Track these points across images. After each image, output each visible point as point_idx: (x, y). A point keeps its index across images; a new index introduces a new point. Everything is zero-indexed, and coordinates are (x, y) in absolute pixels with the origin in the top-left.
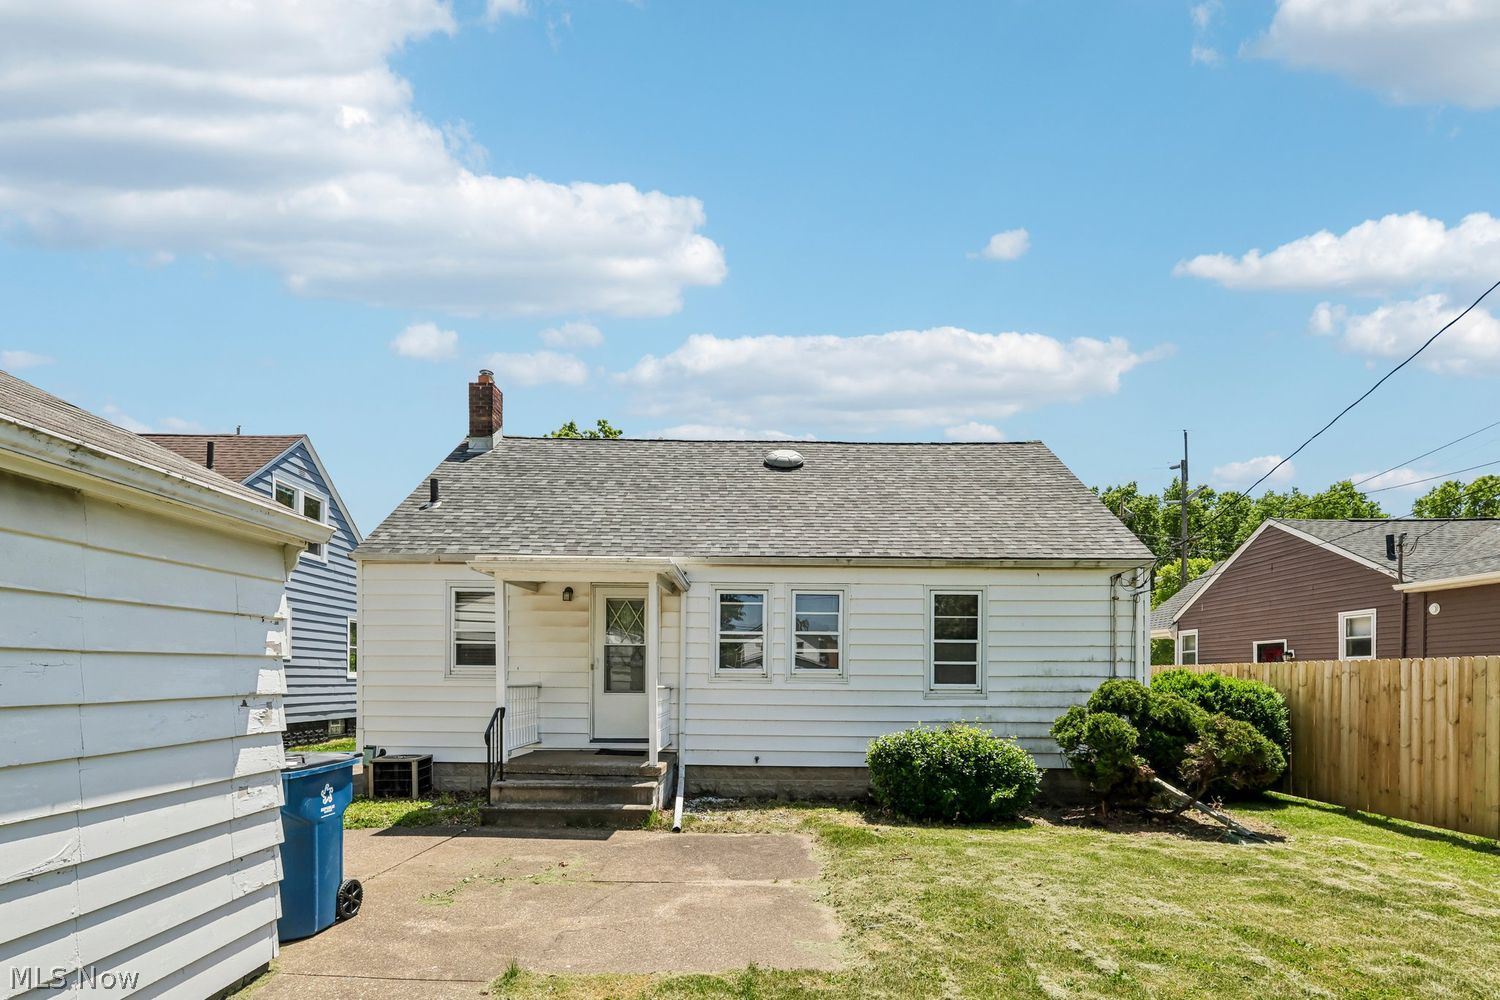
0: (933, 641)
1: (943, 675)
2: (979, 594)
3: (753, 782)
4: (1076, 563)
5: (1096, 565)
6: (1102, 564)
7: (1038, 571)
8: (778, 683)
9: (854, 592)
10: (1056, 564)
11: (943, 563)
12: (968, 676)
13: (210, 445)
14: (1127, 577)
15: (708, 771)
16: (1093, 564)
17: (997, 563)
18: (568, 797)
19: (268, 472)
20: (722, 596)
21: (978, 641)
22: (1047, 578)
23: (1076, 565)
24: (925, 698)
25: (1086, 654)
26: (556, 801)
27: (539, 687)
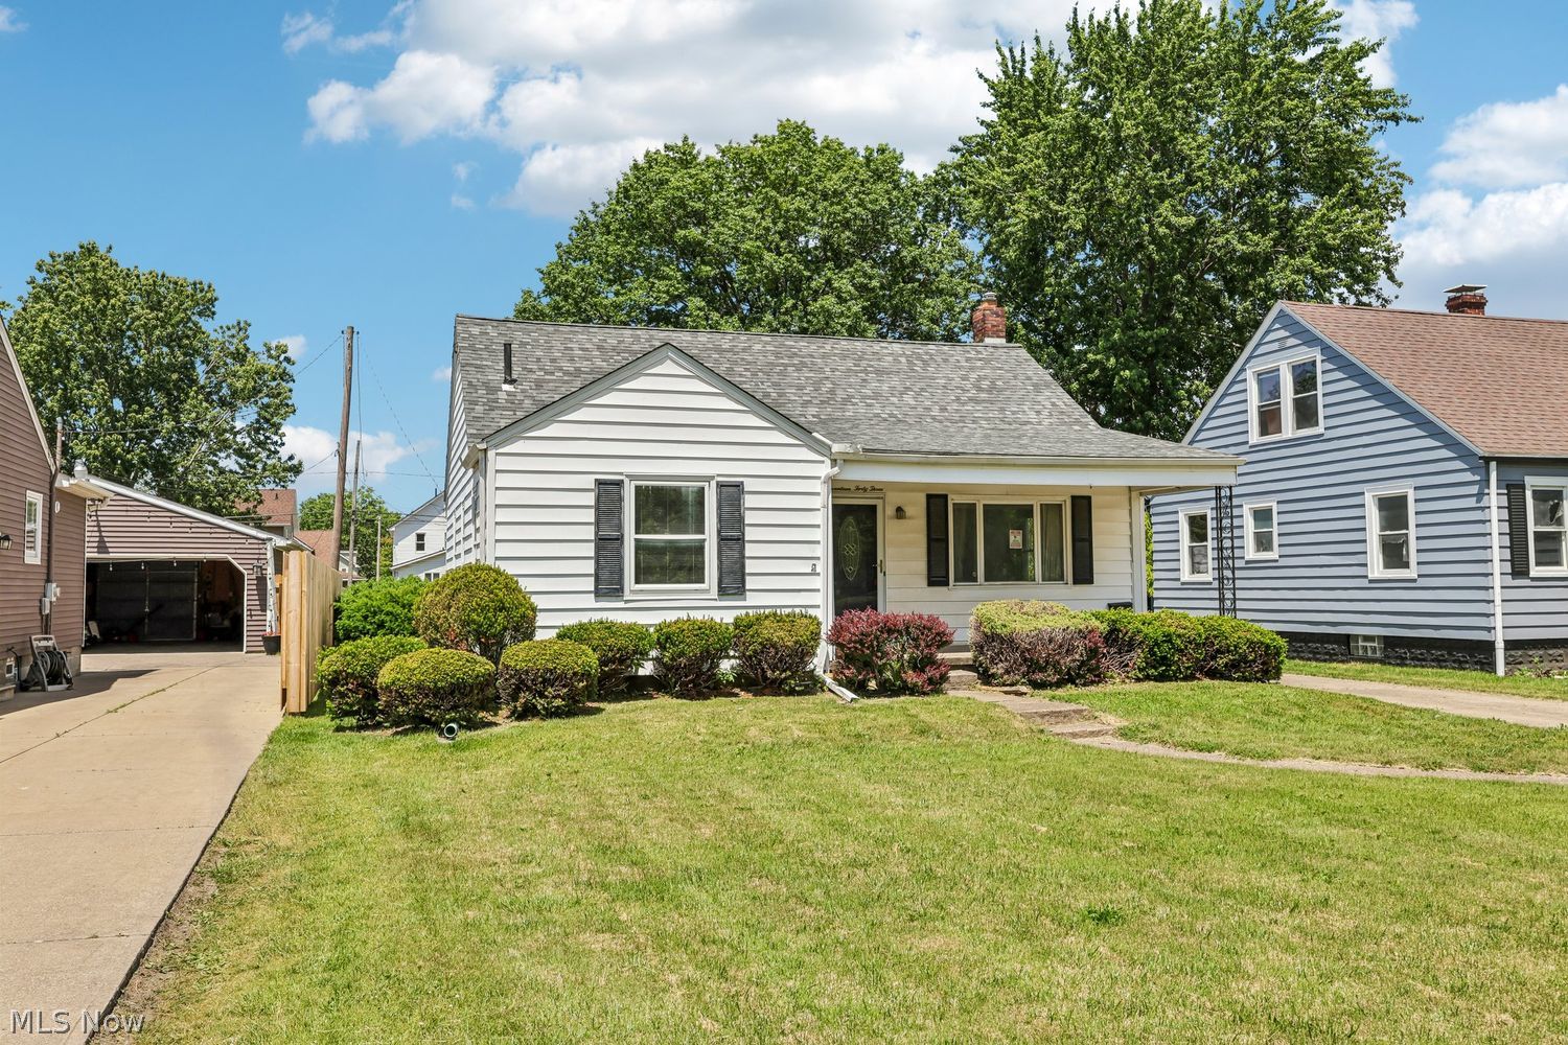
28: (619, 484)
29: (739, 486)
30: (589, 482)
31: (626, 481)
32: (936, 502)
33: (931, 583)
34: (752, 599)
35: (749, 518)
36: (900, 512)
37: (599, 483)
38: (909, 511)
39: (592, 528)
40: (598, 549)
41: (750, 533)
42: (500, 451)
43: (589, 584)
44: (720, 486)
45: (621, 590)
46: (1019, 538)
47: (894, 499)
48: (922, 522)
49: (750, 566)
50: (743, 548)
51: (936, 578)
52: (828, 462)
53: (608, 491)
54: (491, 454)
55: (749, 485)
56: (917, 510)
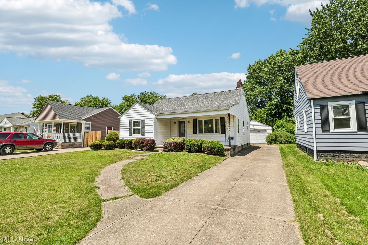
28: (131, 121)
29: (144, 120)
30: (128, 121)
31: (132, 120)
32: (195, 120)
33: (194, 134)
34: (146, 136)
35: (145, 125)
36: (189, 122)
37: (130, 121)
38: (190, 122)
39: (129, 127)
40: (129, 129)
41: (145, 127)
42: (121, 118)
43: (128, 134)
44: (142, 120)
45: (132, 135)
46: (211, 126)
47: (188, 120)
48: (192, 124)
49: (145, 132)
50: (144, 129)
51: (195, 133)
52: (155, 116)
53: (130, 122)
54: (120, 118)
55: (145, 120)
56: (192, 121)
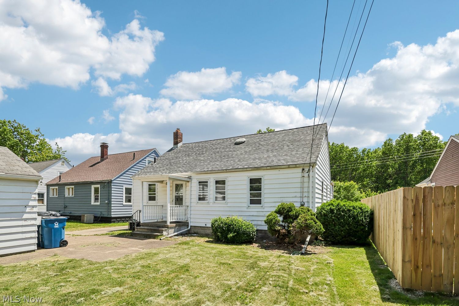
0: (249, 192)
1: (252, 202)
2: (262, 177)
3: (206, 231)
4: (289, 166)
5: (296, 166)
6: (297, 166)
7: (279, 169)
8: (211, 205)
9: (229, 179)
10: (283, 167)
11: (250, 169)
12: (259, 202)
13: (134, 153)
14: (307, 169)
15: (196, 228)
16: (294, 166)
17: (265, 168)
18: (148, 231)
19: (145, 158)
20: (199, 182)
21: (262, 192)
22: (282, 171)
23: (289, 167)
24: (247, 209)
25: (294, 195)
26: (144, 232)
27: (163, 206)
